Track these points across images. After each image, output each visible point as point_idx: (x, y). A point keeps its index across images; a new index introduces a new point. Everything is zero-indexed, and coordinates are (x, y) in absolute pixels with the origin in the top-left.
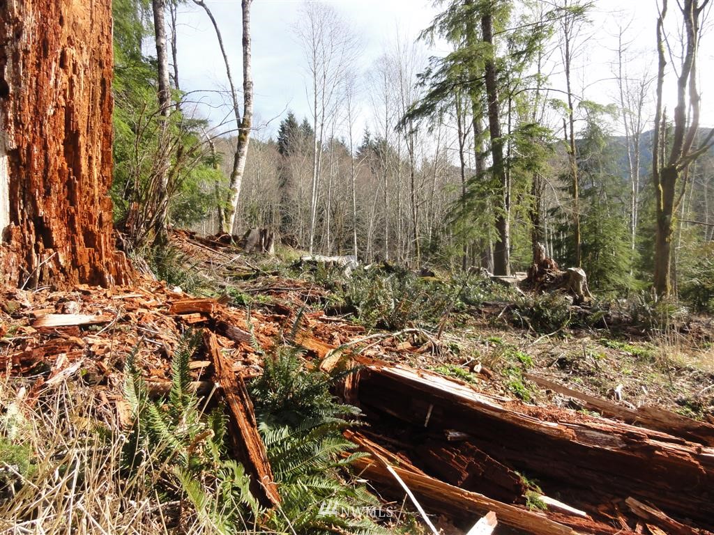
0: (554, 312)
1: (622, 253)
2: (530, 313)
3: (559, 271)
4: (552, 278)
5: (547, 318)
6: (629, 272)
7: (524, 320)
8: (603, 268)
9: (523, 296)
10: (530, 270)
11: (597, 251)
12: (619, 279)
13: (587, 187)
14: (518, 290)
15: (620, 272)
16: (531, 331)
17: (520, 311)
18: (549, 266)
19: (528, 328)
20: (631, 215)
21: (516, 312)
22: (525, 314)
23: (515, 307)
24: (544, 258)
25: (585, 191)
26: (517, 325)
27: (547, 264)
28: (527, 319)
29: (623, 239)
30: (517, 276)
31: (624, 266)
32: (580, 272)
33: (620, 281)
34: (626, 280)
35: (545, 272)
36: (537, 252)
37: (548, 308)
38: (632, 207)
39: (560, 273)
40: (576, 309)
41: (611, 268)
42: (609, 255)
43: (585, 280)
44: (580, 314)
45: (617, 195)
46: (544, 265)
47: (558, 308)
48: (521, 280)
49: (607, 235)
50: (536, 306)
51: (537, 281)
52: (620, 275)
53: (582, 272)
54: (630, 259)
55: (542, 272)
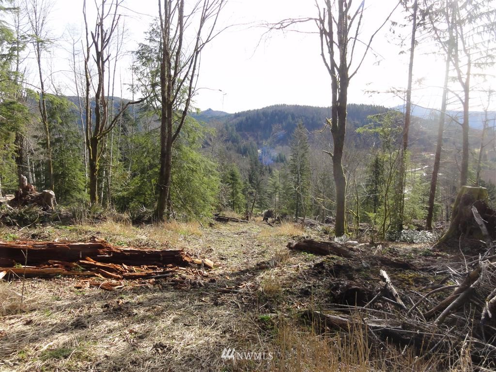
0: (30, 215)
1: (80, 179)
2: (17, 217)
3: (37, 193)
4: (32, 197)
5: (27, 219)
6: (84, 191)
7: (13, 222)
8: (68, 189)
9: (12, 209)
10: (17, 193)
11: (64, 178)
12: (78, 195)
13: (56, 137)
14: (8, 206)
15: (79, 191)
16: (18, 226)
17: (10, 217)
18: (30, 190)
19: (16, 225)
20: (85, 156)
21: (8, 217)
22: (14, 218)
23: (7, 215)
24: (26, 184)
25: (55, 139)
26: (9, 224)
27: (29, 188)
28: (15, 220)
29: (80, 170)
30: (7, 198)
31: (82, 187)
32: (51, 193)
33: (79, 196)
34: (83, 196)
35: (28, 194)
36: (21, 181)
37: (27, 213)
38: (84, 152)
39: (38, 193)
40: (44, 213)
41: (74, 189)
42: (72, 181)
43: (54, 197)
44: (45, 215)
45: (75, 143)
46: (26, 189)
47: (34, 213)
48: (10, 200)
49: (70, 168)
50: (21, 213)
51: (22, 200)
52: (80, 193)
53: (52, 193)
54: (85, 183)
55: (25, 194)
